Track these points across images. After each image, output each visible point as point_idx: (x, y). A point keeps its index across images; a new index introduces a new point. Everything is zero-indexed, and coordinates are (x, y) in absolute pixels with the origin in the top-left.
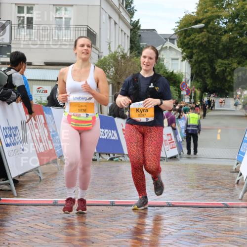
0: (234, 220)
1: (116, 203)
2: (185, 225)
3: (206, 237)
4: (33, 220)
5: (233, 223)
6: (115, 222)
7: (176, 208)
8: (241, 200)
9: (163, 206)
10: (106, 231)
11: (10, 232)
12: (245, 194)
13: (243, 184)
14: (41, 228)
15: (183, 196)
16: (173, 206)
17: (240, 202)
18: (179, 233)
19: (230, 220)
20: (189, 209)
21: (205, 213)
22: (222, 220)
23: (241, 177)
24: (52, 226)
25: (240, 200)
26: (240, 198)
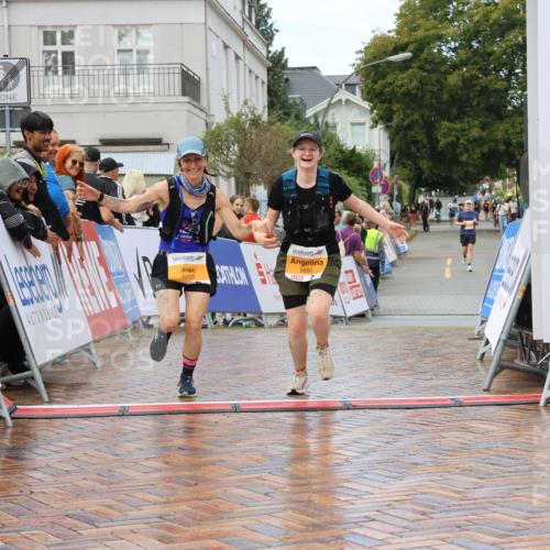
0: (472, 430)
1: (243, 407)
2: (377, 444)
3: (417, 464)
4: (79, 445)
5: (470, 436)
6: (241, 444)
7: (361, 412)
8: (487, 390)
9: (336, 409)
10: (221, 461)
11: (35, 469)
12: (495, 380)
13: (491, 361)
14: (95, 460)
15: (374, 388)
16: (355, 408)
17: (486, 395)
18: (365, 459)
19: (466, 430)
20: (384, 413)
21: (417, 420)
22: (450, 430)
23: (488, 347)
24: (117, 455)
25: (485, 390)
26: (485, 387)
